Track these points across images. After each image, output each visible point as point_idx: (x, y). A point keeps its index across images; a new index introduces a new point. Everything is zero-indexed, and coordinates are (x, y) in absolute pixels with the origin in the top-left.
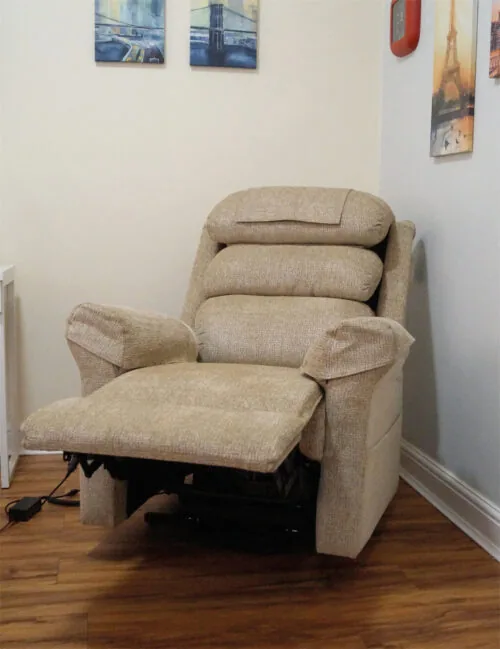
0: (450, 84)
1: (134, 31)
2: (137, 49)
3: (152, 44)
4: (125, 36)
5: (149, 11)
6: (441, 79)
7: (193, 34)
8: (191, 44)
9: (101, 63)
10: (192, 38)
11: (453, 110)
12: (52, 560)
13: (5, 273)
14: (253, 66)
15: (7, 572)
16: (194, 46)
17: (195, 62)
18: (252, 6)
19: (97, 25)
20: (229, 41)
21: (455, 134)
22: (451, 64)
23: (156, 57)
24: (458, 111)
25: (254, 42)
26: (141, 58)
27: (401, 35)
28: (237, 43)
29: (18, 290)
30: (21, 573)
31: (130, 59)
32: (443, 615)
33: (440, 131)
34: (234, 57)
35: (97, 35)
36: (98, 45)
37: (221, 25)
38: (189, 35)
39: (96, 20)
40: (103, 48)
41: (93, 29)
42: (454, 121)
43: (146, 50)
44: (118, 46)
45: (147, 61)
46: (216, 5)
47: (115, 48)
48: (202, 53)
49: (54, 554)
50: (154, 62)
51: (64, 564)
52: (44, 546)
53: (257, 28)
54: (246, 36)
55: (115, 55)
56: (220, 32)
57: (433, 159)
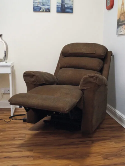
0: (122, 16)
1: (43, 4)
2: (43, 8)
4: (41, 5)
6: (120, 15)
9: (34, 12)
10: (57, 5)
11: (123, 23)
12: (24, 135)
13: (12, 64)
14: (72, 13)
15: (13, 138)
16: (58, 8)
17: (58, 12)
19: (34, 2)
20: (66, 6)
21: (123, 29)
22: (122, 12)
23: (48, 10)
24: (124, 23)
25: (72, 6)
26: (44, 11)
27: (109, 5)
28: (68, 7)
29: (15, 68)
30: (16, 139)
31: (42, 11)
32: (122, 150)
33: (119, 29)
34: (67, 10)
36: (34, 7)
37: (64, 2)
38: (56, 5)
40: (35, 8)
41: (33, 3)
42: (123, 26)
43: (46, 8)
44: (39, 8)
45: (46, 11)
48: (60, 9)
49: (24, 134)
50: (48, 12)
52: (21, 131)
53: (73, 3)
54: (70, 5)
55: (38, 10)
56: (64, 4)
57: (117, 35)
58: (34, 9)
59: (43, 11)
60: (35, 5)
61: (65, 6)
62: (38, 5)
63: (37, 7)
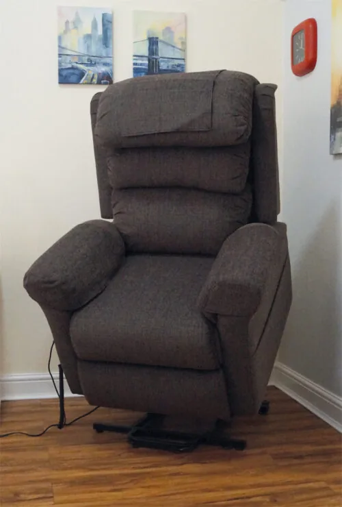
1: (89, 60)
2: (91, 74)
3: (103, 69)
4: (82, 64)
5: (101, 44)
7: (135, 61)
8: (134, 69)
9: (62, 85)
12: (46, 485)
15: (12, 495)
16: (136, 71)
18: (181, 38)
19: (60, 55)
20: (163, 66)
23: (107, 80)
25: (183, 66)
26: (95, 81)
27: (301, 59)
28: (170, 68)
30: (22, 496)
31: (86, 81)
35: (60, 63)
36: (60, 70)
37: (157, 54)
38: (132, 61)
39: (59, 51)
40: (64, 73)
41: (56, 59)
43: (99, 74)
45: (99, 83)
46: (153, 38)
47: (73, 74)
49: (47, 480)
50: (106, 84)
51: (56, 488)
52: (36, 474)
53: (185, 55)
54: (177, 62)
55: (74, 78)
56: (156, 59)
57: (332, 156)
58: (60, 75)
59: (91, 83)
60: (63, 64)
61: (162, 64)
62: (75, 65)
63: (71, 71)
